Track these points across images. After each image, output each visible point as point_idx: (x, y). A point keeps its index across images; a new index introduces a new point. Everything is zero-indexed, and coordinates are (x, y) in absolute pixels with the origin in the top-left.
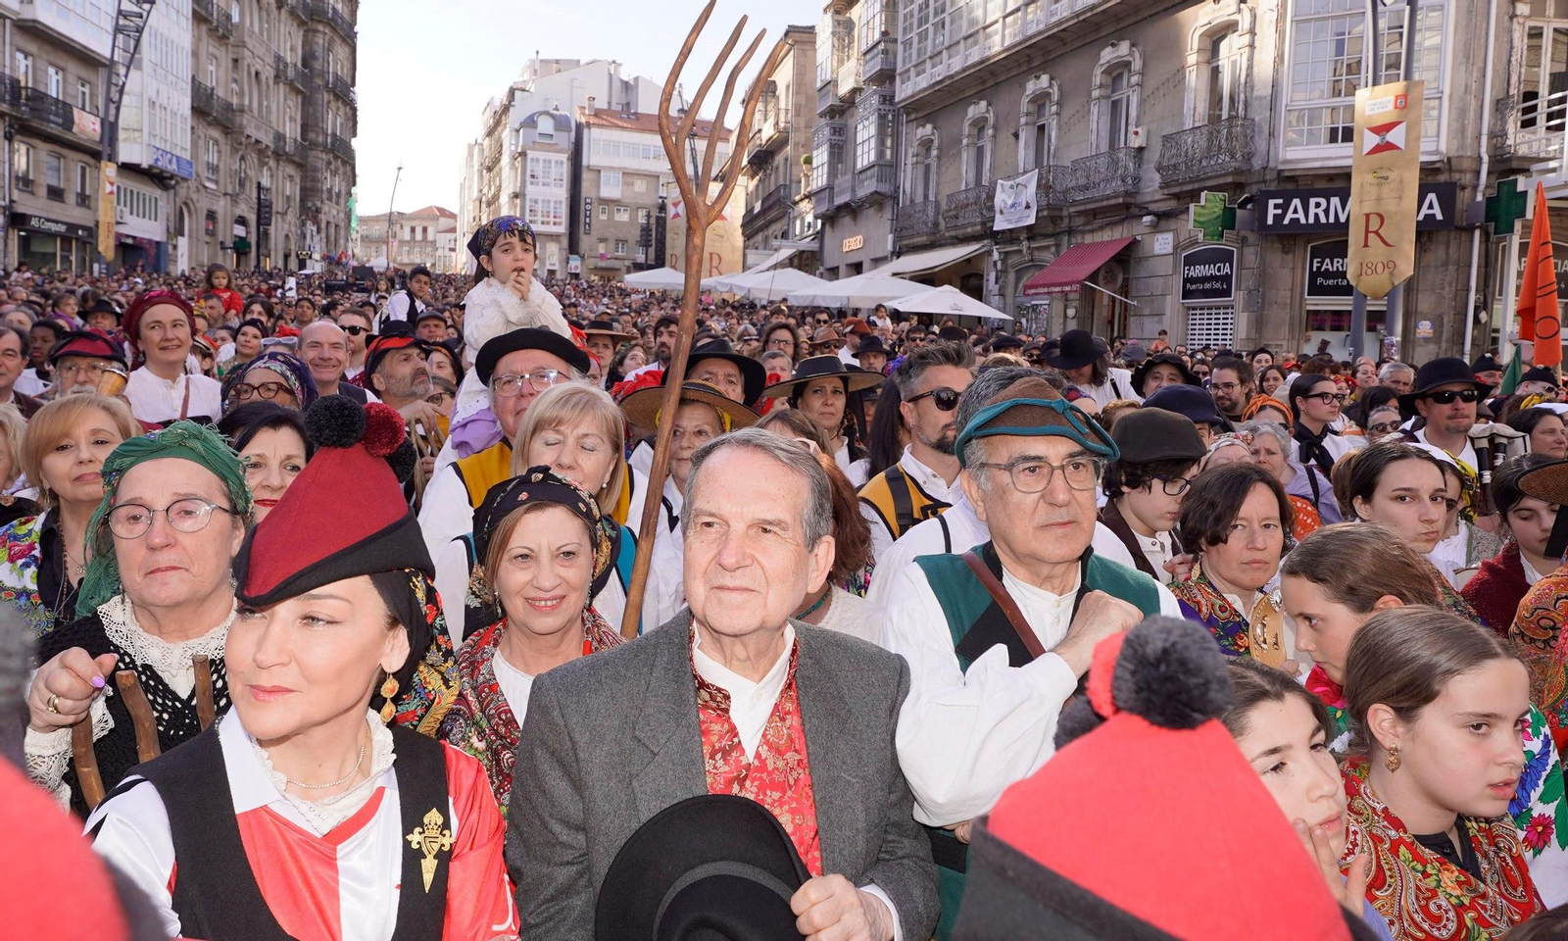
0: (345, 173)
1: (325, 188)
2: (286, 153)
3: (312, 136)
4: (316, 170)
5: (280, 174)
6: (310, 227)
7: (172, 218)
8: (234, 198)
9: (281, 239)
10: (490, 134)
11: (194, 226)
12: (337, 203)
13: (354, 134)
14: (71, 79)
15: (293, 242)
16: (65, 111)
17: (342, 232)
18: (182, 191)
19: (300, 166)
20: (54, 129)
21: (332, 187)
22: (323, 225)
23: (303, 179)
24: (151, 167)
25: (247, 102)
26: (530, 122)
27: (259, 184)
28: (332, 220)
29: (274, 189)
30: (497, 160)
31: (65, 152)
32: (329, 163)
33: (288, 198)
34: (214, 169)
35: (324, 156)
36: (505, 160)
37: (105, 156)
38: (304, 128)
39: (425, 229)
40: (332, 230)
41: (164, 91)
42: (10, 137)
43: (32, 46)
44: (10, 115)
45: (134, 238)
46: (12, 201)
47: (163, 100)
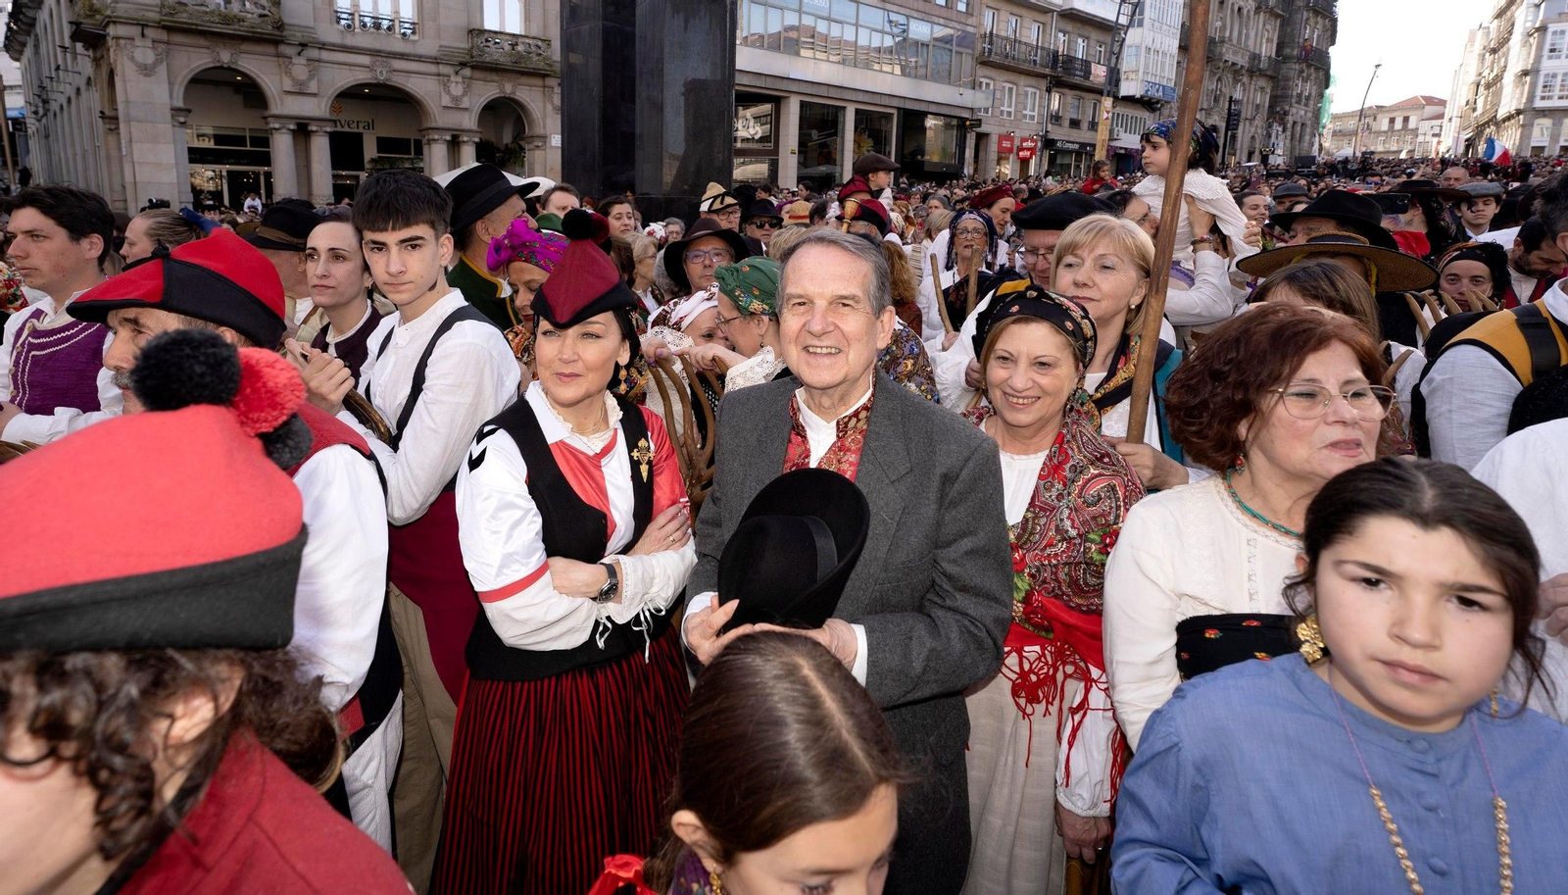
0: (1316, 78)
1: (1295, 93)
2: (1260, 70)
3: (1287, 50)
4: (1287, 80)
5: (1253, 87)
6: (1277, 128)
8: (1208, 112)
9: (1247, 139)
12: (1306, 105)
13: (1333, 42)
14: (1092, 43)
15: (1258, 141)
16: (1086, 65)
17: (1308, 130)
19: (1272, 78)
20: (1077, 80)
21: (1302, 92)
22: (1289, 125)
23: (1274, 89)
24: (1142, 97)
25: (1227, 34)
27: (1231, 98)
28: (1299, 120)
29: (1245, 99)
30: (1505, 42)
31: (1083, 94)
32: (1302, 71)
33: (1258, 106)
35: (1297, 66)
36: (1517, 38)
37: (1105, 93)
38: (1280, 47)
39: (1406, 119)
40: (1298, 128)
41: (1158, 38)
42: (1049, 91)
43: (1069, 27)
44: (1051, 76)
45: (1126, 149)
46: (1047, 132)
47: (1157, 45)
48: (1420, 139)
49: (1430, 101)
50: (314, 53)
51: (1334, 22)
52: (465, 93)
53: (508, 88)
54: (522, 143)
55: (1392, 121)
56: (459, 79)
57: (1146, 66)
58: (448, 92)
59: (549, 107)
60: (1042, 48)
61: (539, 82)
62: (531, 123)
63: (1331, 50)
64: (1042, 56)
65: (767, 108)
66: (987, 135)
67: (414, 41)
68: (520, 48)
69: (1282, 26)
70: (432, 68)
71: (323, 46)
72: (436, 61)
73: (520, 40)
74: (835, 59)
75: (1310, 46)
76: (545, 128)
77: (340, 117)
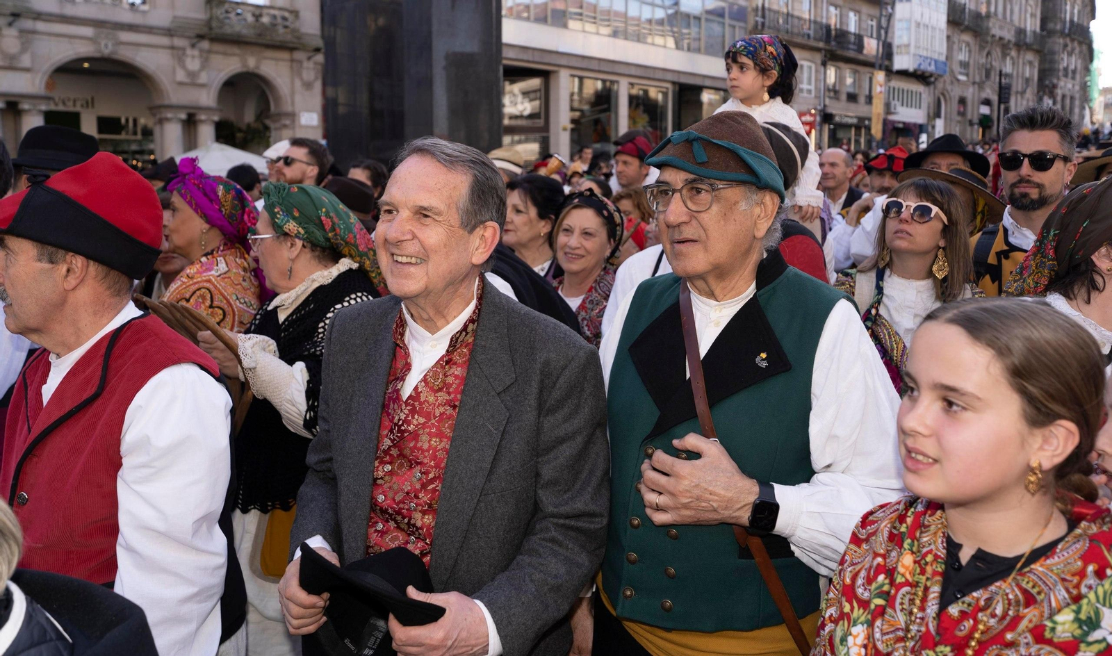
0: (1081, 52)
1: (1061, 67)
2: (1026, 44)
3: (1051, 26)
4: (1053, 53)
5: (1021, 61)
7: (932, 105)
8: (981, 86)
11: (949, 110)
12: (1073, 78)
13: (1093, 17)
14: (864, 17)
16: (859, 39)
17: (1077, 103)
18: (940, 85)
19: (1038, 52)
20: (851, 54)
21: (1068, 66)
22: (1059, 98)
23: (1041, 62)
24: (915, 71)
25: (993, 9)
27: (1001, 72)
28: (1068, 93)
29: (1015, 73)
31: (859, 68)
32: (1066, 46)
33: (1027, 79)
34: (964, 65)
35: (1061, 41)
37: (877, 66)
38: (1044, 21)
40: (1068, 101)
41: (927, 11)
42: (824, 64)
43: (840, 1)
44: (826, 50)
45: (904, 123)
46: (825, 106)
47: (926, 20)
50: (28, 24)
52: (203, 67)
53: (251, 63)
54: (268, 122)
56: (196, 53)
57: (917, 40)
58: (183, 67)
59: (298, 83)
60: (815, 22)
61: (285, 55)
62: (278, 99)
64: (815, 31)
65: (535, 82)
67: (144, 12)
68: (265, 20)
70: (165, 41)
71: (39, 16)
72: (169, 32)
73: (265, 11)
74: (605, 31)
75: (1072, 21)
76: (293, 103)
77: (56, 94)
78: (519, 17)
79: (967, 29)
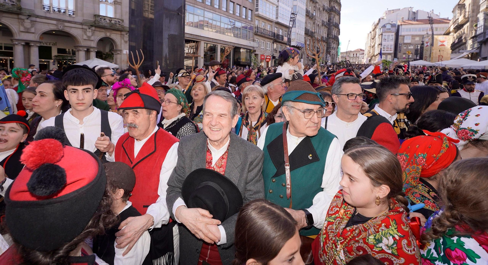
0: (336, 43)
1: (332, 47)
2: (323, 40)
3: (329, 36)
4: (330, 43)
6: (328, 55)
10: (373, 30)
11: (304, 57)
12: (335, 50)
13: (339, 35)
14: (284, 31)
16: (283, 36)
17: (335, 56)
18: (302, 50)
19: (326, 42)
20: (280, 41)
22: (331, 55)
23: (327, 45)
25: (316, 31)
26: (384, 26)
27: (317, 47)
28: (333, 54)
29: (321, 48)
30: (375, 37)
31: (282, 44)
32: (333, 41)
35: (332, 40)
36: (377, 36)
37: (287, 44)
38: (328, 35)
39: (356, 54)
40: (333, 56)
41: (299, 30)
42: (273, 43)
43: (278, 26)
44: (274, 39)
46: (273, 54)
47: (299, 33)
48: (360, 59)
49: (361, 50)
50: (34, 19)
51: (339, 29)
52: (92, 35)
53: (108, 34)
54: (113, 52)
55: (354, 54)
56: (90, 30)
57: (297, 38)
58: (86, 35)
59: (123, 41)
60: (271, 32)
61: (119, 33)
62: (116, 46)
63: (339, 36)
64: (271, 34)
65: (194, 44)
66: (257, 54)
67: (73, 17)
68: (113, 22)
69: (328, 29)
70: (80, 26)
71: (37, 16)
72: (81, 24)
73: (113, 19)
74: (214, 31)
75: (334, 35)
76: (121, 47)
77: (44, 41)
78: (190, 26)
79: (309, 36)
